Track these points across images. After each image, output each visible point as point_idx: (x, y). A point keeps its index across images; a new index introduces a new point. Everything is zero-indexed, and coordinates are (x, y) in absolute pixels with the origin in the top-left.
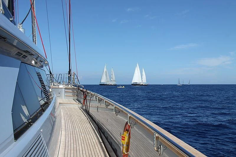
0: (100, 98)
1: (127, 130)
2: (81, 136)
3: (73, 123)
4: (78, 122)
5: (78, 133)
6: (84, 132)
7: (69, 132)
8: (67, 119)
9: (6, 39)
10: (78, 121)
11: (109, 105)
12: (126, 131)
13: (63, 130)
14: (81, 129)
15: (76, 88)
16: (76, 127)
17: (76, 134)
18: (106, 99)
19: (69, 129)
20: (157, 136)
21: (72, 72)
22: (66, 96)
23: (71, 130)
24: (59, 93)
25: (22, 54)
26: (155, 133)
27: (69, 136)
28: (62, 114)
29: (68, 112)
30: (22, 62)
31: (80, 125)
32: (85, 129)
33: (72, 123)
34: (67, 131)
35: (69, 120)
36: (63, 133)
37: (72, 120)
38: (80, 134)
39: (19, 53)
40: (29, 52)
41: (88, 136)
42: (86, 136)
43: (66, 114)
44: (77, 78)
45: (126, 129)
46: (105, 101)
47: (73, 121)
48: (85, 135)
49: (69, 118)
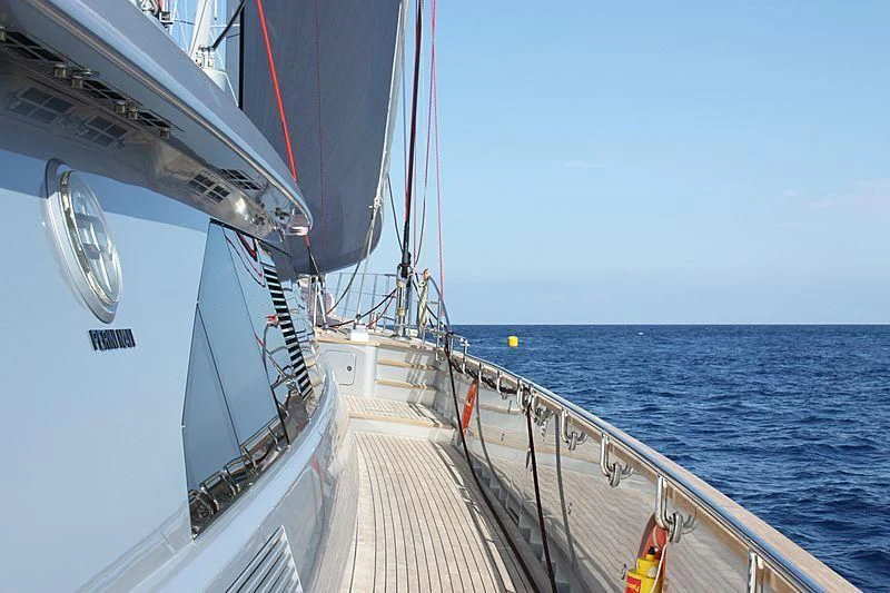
0: (544, 403)
1: (651, 551)
2: (443, 569)
3: (412, 514)
4: (435, 511)
5: (431, 557)
6: (459, 555)
7: (391, 551)
8: (383, 491)
9: (165, 126)
10: (433, 506)
11: (583, 435)
12: (649, 556)
13: (362, 540)
14: (446, 541)
15: (430, 346)
16: (424, 530)
17: (421, 559)
18: (569, 409)
19: (390, 536)
20: (761, 567)
21: (416, 269)
22: (380, 383)
23: (400, 542)
24: (350, 369)
25: (210, 184)
26: (753, 555)
27: (391, 565)
28: (362, 467)
29: (389, 464)
30: (213, 221)
31: (440, 525)
32: (465, 545)
33: (403, 510)
34: (381, 544)
35: (393, 499)
36: (365, 550)
37: (408, 498)
38: (442, 561)
39: (200, 178)
40: (242, 178)
41: (475, 574)
42: (465, 575)
43: (379, 472)
44: (441, 299)
45: (647, 548)
46: (567, 419)
47: (410, 505)
48: (462, 566)
49: (390, 488)
